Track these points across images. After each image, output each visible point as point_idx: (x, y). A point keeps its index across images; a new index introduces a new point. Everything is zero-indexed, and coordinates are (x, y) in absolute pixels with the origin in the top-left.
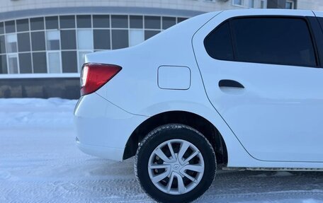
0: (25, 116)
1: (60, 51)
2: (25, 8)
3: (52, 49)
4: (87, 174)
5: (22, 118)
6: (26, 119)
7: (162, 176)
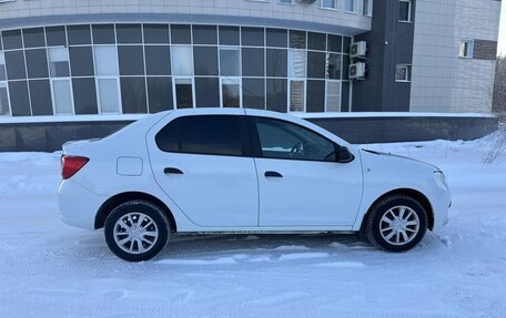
0: (21, 181)
1: (70, 78)
2: (14, 15)
3: (58, 76)
4: (77, 243)
5: (17, 183)
6: (22, 185)
7: (125, 240)
